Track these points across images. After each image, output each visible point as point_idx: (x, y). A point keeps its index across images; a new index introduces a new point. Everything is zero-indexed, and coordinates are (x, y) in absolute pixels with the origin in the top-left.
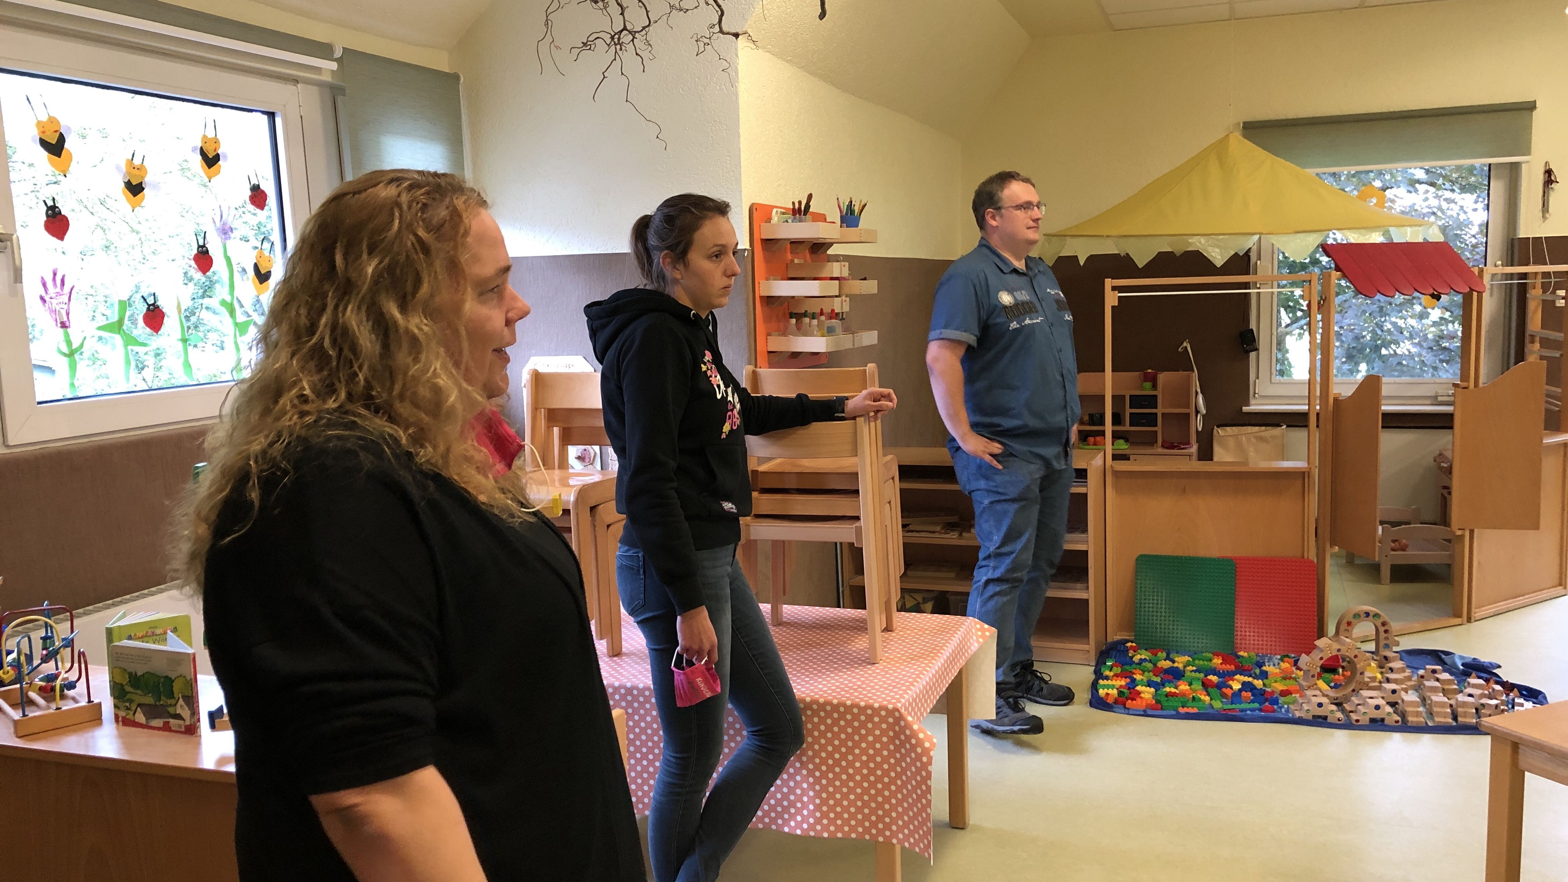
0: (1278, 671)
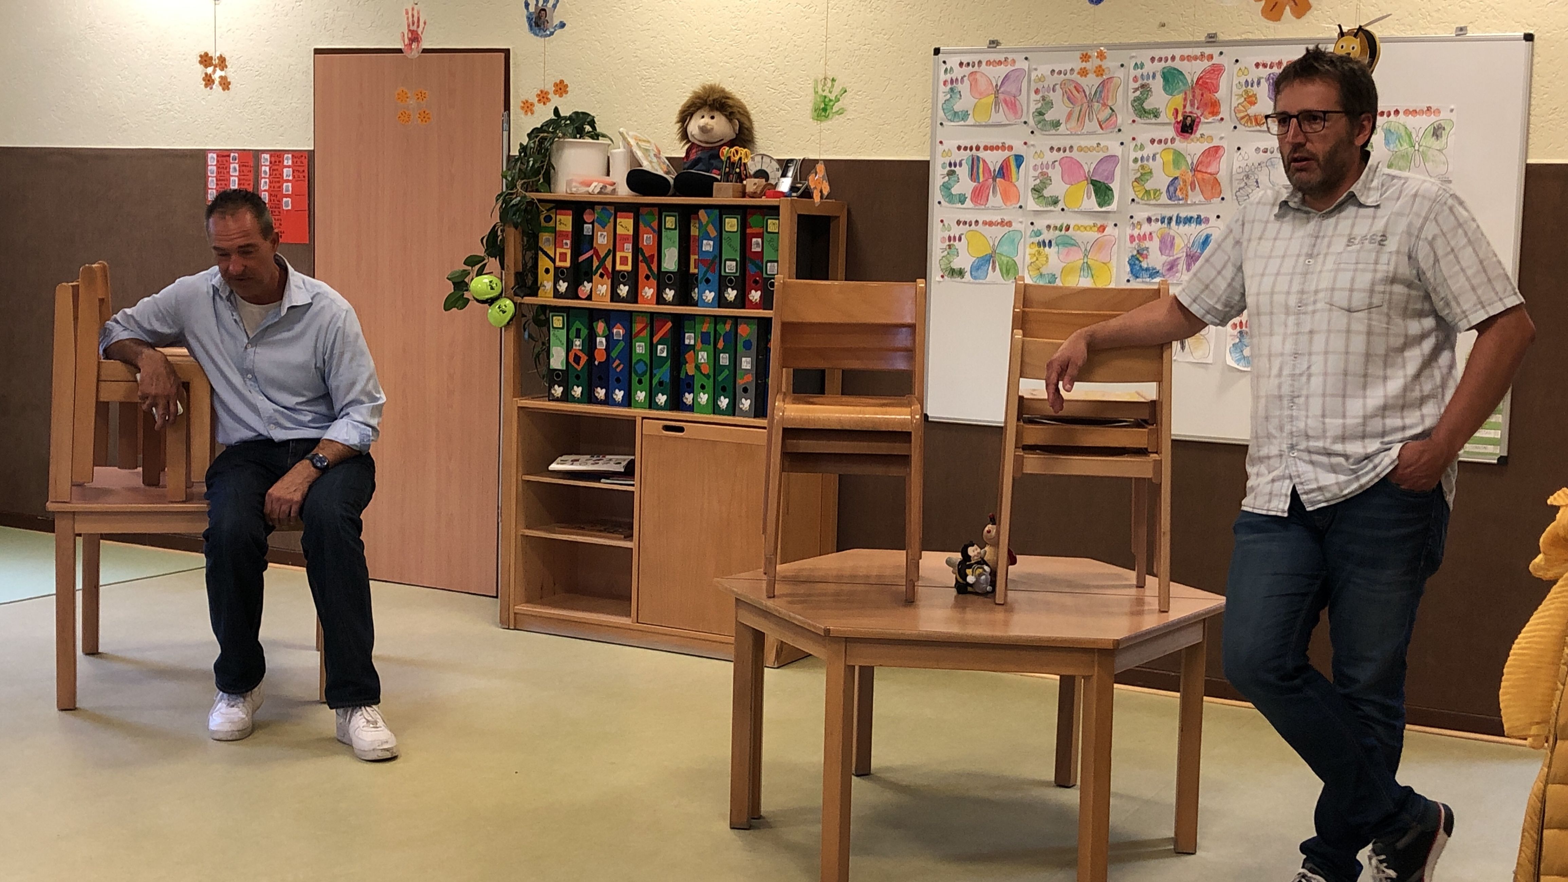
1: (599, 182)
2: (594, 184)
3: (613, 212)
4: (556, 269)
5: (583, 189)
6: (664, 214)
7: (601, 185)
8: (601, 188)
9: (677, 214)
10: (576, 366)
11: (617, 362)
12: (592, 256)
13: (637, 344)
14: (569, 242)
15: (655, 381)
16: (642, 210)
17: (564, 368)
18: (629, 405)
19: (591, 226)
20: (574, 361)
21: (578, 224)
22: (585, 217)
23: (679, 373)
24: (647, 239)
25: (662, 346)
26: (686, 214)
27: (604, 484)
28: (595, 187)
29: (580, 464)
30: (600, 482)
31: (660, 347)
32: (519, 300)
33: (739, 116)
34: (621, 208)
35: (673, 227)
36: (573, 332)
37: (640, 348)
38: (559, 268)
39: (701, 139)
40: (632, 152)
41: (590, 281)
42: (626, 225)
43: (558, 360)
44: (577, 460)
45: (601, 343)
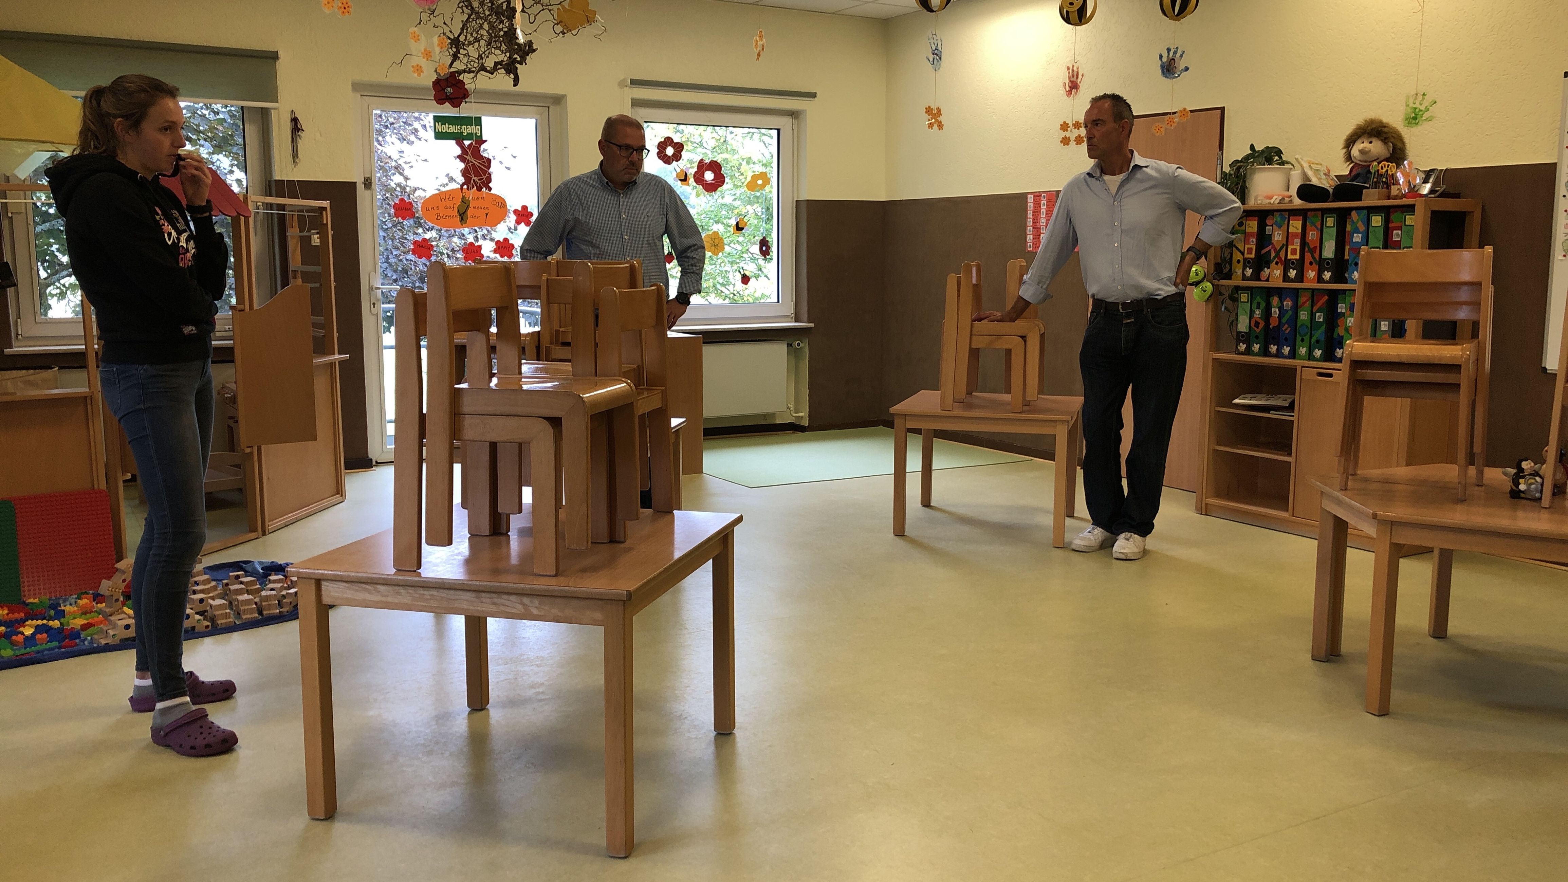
0: (76, 608)
1: (1279, 195)
2: (1274, 198)
3: (1287, 216)
4: (1245, 259)
5: (1267, 201)
6: (1325, 216)
7: (1280, 198)
8: (1280, 200)
9: (1335, 215)
10: (1256, 329)
11: (1286, 326)
12: (1270, 250)
13: (1302, 312)
14: (1254, 240)
15: (1314, 340)
16: (1309, 213)
17: (1248, 331)
18: (1294, 358)
19: (1271, 227)
20: (1255, 326)
21: (1262, 227)
22: (1267, 221)
23: (1332, 334)
24: (1312, 235)
25: (1320, 314)
26: (1342, 216)
27: (1272, 415)
28: (1276, 200)
29: (1256, 400)
30: (1269, 413)
31: (1318, 314)
32: (1216, 282)
33: (1392, 140)
34: (1294, 213)
35: (1332, 225)
36: (1255, 305)
37: (1304, 316)
38: (1246, 259)
39: (1361, 159)
40: (1304, 172)
41: (1269, 268)
42: (1296, 226)
43: (1243, 325)
44: (1255, 397)
45: (1275, 311)
